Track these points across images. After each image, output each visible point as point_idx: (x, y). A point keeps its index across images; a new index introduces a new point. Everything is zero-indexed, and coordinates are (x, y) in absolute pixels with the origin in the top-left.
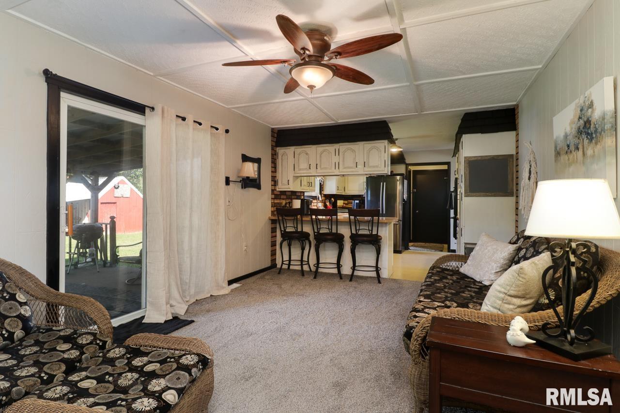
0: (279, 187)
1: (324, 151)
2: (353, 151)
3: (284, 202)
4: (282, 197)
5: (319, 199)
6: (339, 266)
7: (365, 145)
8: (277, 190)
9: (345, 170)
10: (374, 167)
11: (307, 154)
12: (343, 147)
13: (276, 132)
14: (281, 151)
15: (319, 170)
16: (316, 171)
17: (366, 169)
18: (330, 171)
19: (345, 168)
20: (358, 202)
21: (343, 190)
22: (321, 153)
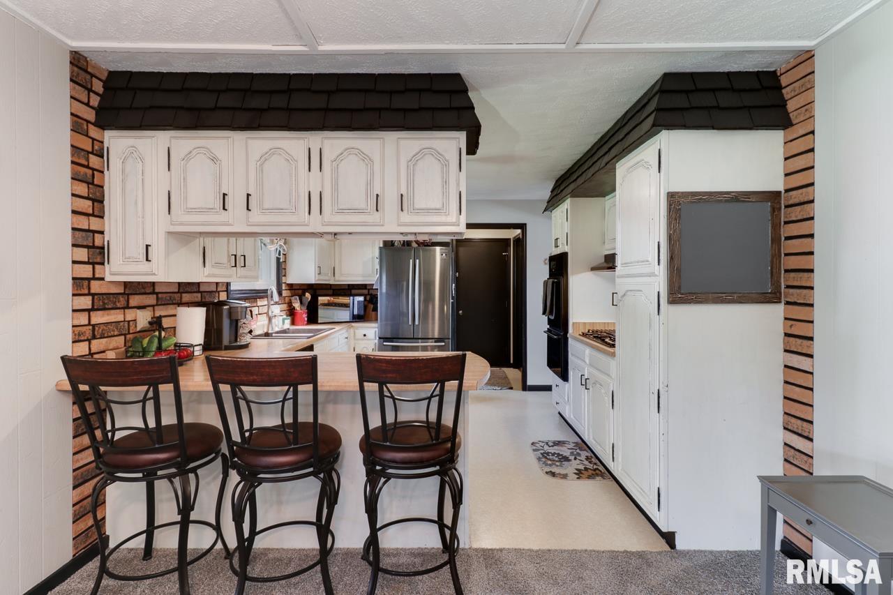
0: (114, 269)
1: (274, 151)
2: (366, 158)
3: (143, 319)
4: (135, 301)
5: (272, 297)
6: (324, 530)
7: (402, 142)
8: (108, 278)
9: (339, 218)
10: (428, 211)
11: (214, 159)
12: (334, 143)
13: (104, 76)
14: (118, 142)
15: (256, 216)
16: (248, 218)
17: (405, 218)
18: (293, 219)
19: (341, 211)
20: (361, 299)
21: (330, 274)
22: (264, 158)
